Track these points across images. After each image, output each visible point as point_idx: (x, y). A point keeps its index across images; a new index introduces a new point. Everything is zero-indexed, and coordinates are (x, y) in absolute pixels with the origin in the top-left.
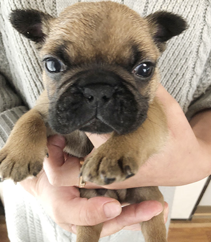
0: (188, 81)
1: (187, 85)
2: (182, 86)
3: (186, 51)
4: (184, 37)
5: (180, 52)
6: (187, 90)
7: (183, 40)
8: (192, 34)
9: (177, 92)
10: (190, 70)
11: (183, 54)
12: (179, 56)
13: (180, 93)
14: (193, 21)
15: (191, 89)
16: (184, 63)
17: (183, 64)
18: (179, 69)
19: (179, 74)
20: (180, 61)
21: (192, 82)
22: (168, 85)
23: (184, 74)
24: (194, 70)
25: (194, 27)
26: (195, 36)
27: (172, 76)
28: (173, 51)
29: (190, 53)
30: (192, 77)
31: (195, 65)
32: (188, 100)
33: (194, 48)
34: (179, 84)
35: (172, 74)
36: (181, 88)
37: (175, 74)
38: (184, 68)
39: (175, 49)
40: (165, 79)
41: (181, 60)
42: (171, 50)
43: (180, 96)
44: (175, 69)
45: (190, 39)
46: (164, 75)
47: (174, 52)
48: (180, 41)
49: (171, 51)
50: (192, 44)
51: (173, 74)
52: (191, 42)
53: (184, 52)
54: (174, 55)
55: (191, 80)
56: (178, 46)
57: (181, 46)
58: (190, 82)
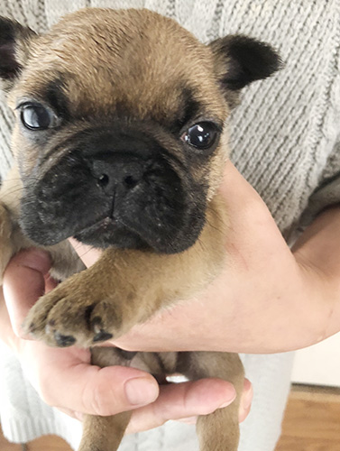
0: (310, 150)
1: (308, 158)
2: (297, 161)
3: (303, 92)
4: (299, 65)
5: (290, 93)
6: (308, 168)
7: (296, 71)
8: (314, 59)
9: (285, 173)
10: (313, 130)
11: (297, 97)
12: (288, 102)
13: (291, 174)
14: (316, 33)
15: (316, 165)
16: (300, 117)
17: (297, 117)
18: (290, 127)
19: (290, 137)
20: (291, 111)
21: (317, 154)
22: (269, 158)
23: (299, 138)
24: (320, 130)
25: (319, 45)
26: (323, 63)
27: (275, 140)
28: (277, 92)
29: (313, 95)
30: (318, 143)
31: (323, 119)
32: (309, 186)
33: (320, 87)
34: (290, 156)
35: (275, 136)
36: (293, 165)
37: (281, 136)
38: (300, 126)
39: (279, 88)
40: (261, 145)
41: (294, 111)
42: (273, 90)
43: (293, 179)
44: (282, 126)
45: (312, 69)
46: (260, 137)
47: (278, 94)
48: (290, 72)
49: (271, 91)
50: (316, 79)
51: (278, 136)
52: (313, 75)
53: (299, 93)
54: (279, 99)
55: (316, 148)
56: (286, 82)
57: (292, 82)
58: (314, 153)
